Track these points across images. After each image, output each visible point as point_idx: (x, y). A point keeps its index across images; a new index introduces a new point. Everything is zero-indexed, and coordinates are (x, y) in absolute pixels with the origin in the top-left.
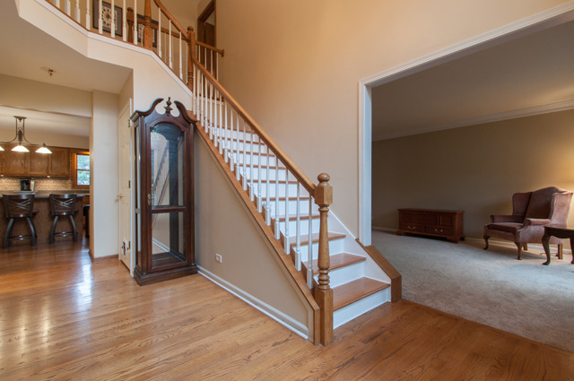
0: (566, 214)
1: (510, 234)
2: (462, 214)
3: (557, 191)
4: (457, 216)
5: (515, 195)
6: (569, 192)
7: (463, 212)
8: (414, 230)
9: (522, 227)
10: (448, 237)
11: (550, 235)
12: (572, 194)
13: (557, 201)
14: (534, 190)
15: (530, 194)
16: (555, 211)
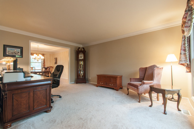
0: (160, 78)
1: (136, 88)
2: (121, 77)
3: (156, 67)
4: (118, 78)
5: (140, 68)
6: (162, 67)
7: (122, 76)
8: (102, 85)
9: (141, 85)
10: (115, 88)
11: (152, 91)
12: (162, 68)
13: (156, 72)
14: (147, 66)
15: (146, 68)
16: (155, 77)
